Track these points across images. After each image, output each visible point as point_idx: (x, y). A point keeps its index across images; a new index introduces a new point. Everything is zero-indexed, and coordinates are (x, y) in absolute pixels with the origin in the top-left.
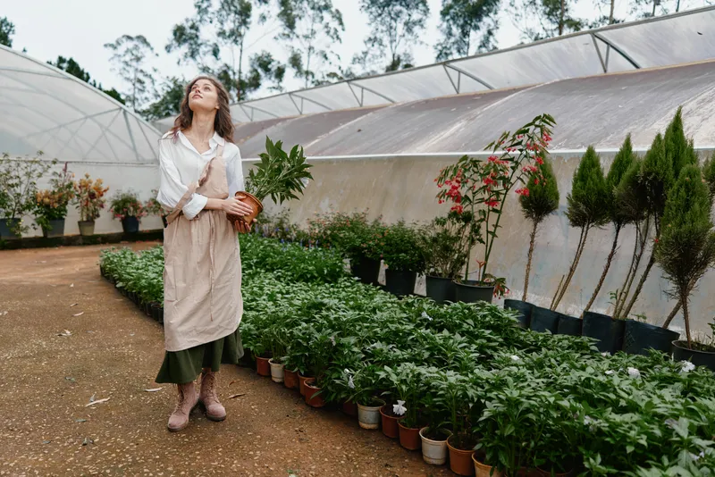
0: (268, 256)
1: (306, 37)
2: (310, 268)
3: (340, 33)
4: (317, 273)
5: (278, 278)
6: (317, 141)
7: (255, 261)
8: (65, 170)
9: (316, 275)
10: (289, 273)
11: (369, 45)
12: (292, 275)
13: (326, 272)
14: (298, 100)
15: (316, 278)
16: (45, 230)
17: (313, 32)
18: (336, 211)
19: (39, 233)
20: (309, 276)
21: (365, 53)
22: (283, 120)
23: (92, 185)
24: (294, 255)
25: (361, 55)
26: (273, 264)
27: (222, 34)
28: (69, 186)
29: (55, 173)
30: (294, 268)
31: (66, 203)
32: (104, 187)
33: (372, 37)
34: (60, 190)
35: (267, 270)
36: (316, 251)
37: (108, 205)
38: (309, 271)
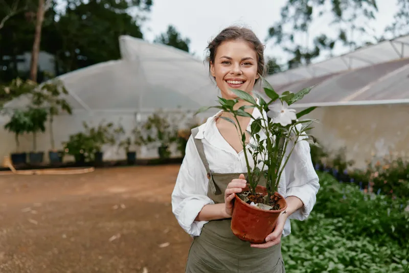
0: (327, 200)
1: (350, 20)
2: (375, 221)
3: (375, 13)
4: (383, 228)
5: (338, 229)
6: (366, 88)
9: (381, 230)
10: (351, 225)
11: (398, 18)
12: (354, 227)
13: (393, 229)
14: (347, 59)
15: (382, 234)
17: (355, 16)
18: (396, 155)
19: (179, 154)
20: (373, 231)
21: (394, 25)
22: (337, 74)
24: (354, 205)
25: (391, 25)
26: (333, 209)
27: (296, 27)
29: (188, 119)
30: (356, 220)
33: (400, 12)
35: (327, 216)
36: (379, 199)
38: (373, 225)
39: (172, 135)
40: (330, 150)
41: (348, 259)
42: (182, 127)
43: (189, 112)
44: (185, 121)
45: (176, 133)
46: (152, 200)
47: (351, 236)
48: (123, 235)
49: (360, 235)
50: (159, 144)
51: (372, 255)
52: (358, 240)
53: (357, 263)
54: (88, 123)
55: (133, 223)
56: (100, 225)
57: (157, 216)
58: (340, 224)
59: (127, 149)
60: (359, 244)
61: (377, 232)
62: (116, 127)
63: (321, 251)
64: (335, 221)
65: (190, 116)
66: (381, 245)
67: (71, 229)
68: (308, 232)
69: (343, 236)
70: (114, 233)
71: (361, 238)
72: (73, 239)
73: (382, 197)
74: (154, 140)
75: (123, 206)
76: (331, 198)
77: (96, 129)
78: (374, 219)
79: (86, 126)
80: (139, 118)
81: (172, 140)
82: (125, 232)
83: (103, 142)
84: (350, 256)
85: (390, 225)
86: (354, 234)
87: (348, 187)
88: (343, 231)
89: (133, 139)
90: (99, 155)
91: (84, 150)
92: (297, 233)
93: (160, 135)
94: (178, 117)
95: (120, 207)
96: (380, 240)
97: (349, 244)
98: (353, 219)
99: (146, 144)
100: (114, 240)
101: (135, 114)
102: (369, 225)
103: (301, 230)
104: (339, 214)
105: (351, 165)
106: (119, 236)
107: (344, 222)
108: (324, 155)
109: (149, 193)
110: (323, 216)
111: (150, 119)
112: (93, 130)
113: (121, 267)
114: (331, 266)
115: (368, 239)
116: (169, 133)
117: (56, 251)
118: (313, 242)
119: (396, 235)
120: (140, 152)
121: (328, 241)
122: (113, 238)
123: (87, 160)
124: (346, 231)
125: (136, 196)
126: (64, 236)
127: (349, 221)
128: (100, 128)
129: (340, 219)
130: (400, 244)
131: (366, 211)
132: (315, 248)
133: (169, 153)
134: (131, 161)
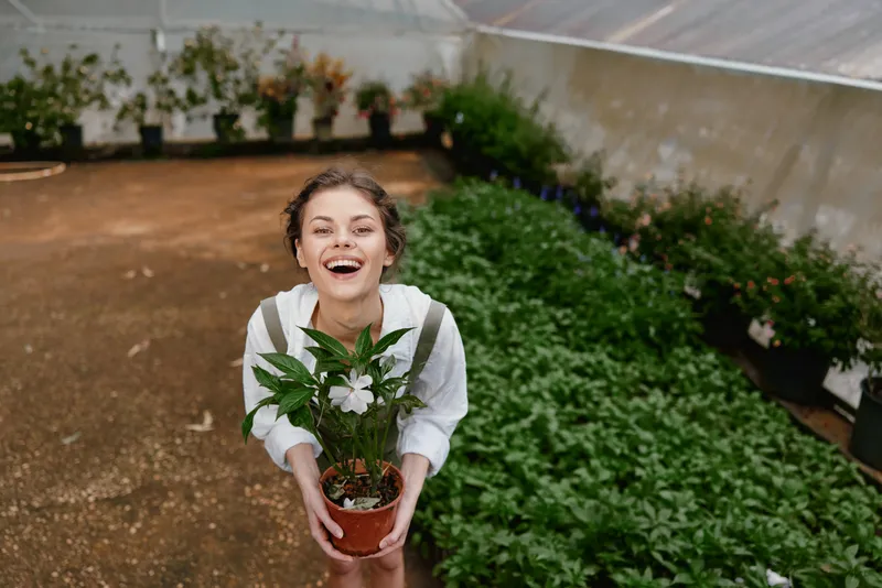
0: (553, 270)
2: (624, 318)
4: (637, 328)
6: (666, 10)
7: (529, 275)
8: (295, 45)
9: (633, 333)
10: (584, 323)
12: (590, 327)
13: (652, 331)
15: (632, 339)
16: (270, 132)
19: (263, 134)
20: (619, 334)
23: (330, 69)
24: (596, 285)
26: (560, 290)
28: (300, 70)
29: (282, 52)
30: (595, 315)
31: (296, 94)
32: (345, 71)
34: (288, 76)
35: (548, 302)
36: (641, 273)
37: (350, 98)
38: (621, 325)
39: (244, 88)
40: (575, 149)
41: (567, 390)
42: (268, 71)
43: (282, 33)
44: (273, 56)
45: (255, 86)
46: (208, 255)
47: (582, 343)
48: (154, 342)
49: (596, 341)
50: (214, 107)
51: (609, 380)
52: (592, 351)
53: (581, 399)
54: (34, 54)
55: (173, 313)
56: (102, 320)
57: (223, 295)
58: (566, 322)
59: (139, 120)
60: (592, 360)
61: (626, 336)
62: (106, 64)
63: (526, 377)
64: (559, 314)
65: (285, 43)
66: (628, 360)
67: (39, 330)
68: (510, 335)
69: (567, 345)
70: (136, 340)
71: (598, 347)
72: (48, 356)
73: (647, 268)
74: (204, 101)
75: (148, 273)
76: (559, 266)
77: (58, 71)
78: (624, 312)
79: (31, 63)
80: (161, 42)
81: (244, 100)
82: (158, 333)
83: (79, 103)
84: (572, 385)
85: (649, 324)
86: (588, 339)
87: (594, 241)
88: (570, 334)
89: (152, 98)
90: (73, 131)
91: (35, 121)
92: (491, 337)
93: (217, 89)
94: (258, 47)
95: (140, 273)
96: (629, 350)
97: (577, 359)
98: (591, 312)
99: (185, 109)
100: (137, 355)
101: (154, 34)
102: (614, 324)
103: (499, 330)
104: (569, 299)
105: (609, 187)
106: (146, 344)
107: (574, 316)
108: (563, 159)
109: (202, 237)
110: (539, 302)
111: (188, 48)
112: (48, 71)
113: (160, 412)
114: (537, 409)
115: (610, 348)
116: (237, 82)
117: (17, 384)
118: (515, 360)
119: (657, 340)
120: (172, 127)
121: (539, 357)
122: (135, 349)
123: (44, 144)
124: (576, 334)
125: (174, 243)
126: (29, 349)
127: (582, 316)
128: (67, 66)
129: (569, 311)
130: (660, 355)
131: (614, 296)
132: (517, 373)
133: (241, 132)
134: (152, 146)
